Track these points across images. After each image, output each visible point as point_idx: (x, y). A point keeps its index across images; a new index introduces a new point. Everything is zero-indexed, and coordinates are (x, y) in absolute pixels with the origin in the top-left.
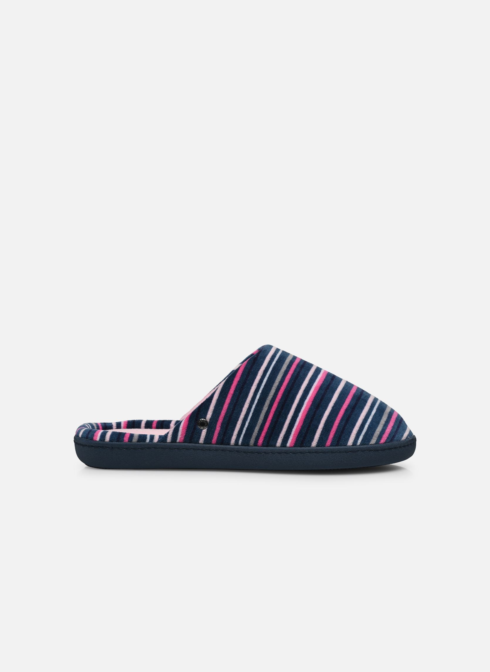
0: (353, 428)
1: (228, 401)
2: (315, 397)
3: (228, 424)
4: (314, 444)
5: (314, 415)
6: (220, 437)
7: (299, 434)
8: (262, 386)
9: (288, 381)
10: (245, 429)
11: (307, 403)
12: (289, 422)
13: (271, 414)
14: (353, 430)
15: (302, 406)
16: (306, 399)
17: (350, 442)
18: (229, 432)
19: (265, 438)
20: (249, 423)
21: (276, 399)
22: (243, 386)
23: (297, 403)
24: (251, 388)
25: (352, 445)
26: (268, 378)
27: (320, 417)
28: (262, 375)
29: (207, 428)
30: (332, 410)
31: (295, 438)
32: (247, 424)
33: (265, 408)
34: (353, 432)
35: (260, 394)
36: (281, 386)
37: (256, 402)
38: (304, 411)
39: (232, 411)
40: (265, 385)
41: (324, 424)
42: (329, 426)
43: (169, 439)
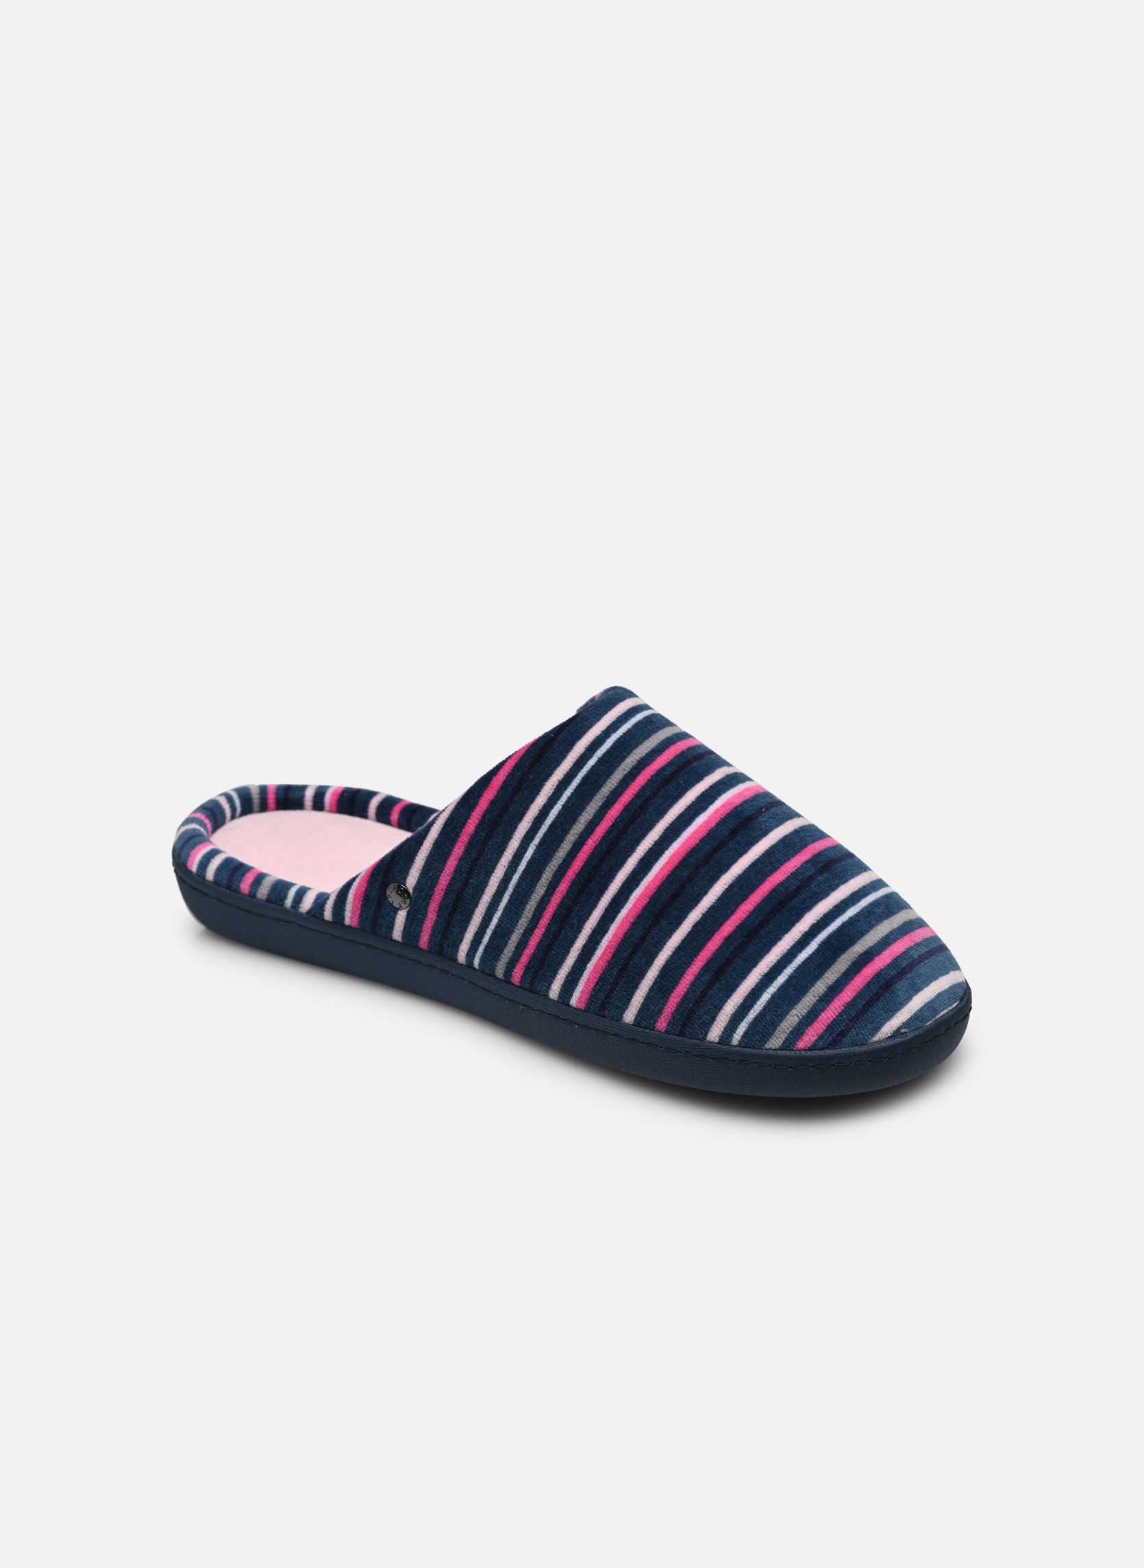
0: (729, 996)
1: (458, 850)
2: (662, 884)
3: (455, 909)
4: (630, 1016)
5: (643, 939)
6: (436, 937)
7: (597, 983)
8: (543, 827)
9: (611, 824)
10: (489, 932)
11: (638, 900)
12: (583, 943)
13: (550, 909)
14: (726, 1001)
15: (623, 907)
16: (637, 886)
17: (715, 1033)
18: (453, 929)
19: (528, 968)
20: (500, 920)
21: (569, 870)
22: (500, 816)
23: (612, 892)
24: (516, 827)
25: (717, 1041)
26: (564, 806)
27: (657, 947)
28: (550, 795)
29: (407, 909)
30: (690, 932)
31: (590, 989)
32: (495, 921)
33: (540, 890)
34: (724, 1007)
35: (535, 848)
36: (588, 837)
37: (522, 867)
38: (623, 920)
39: (465, 878)
40: (551, 826)
41: (660, 969)
42: (671, 979)
43: (328, 914)
